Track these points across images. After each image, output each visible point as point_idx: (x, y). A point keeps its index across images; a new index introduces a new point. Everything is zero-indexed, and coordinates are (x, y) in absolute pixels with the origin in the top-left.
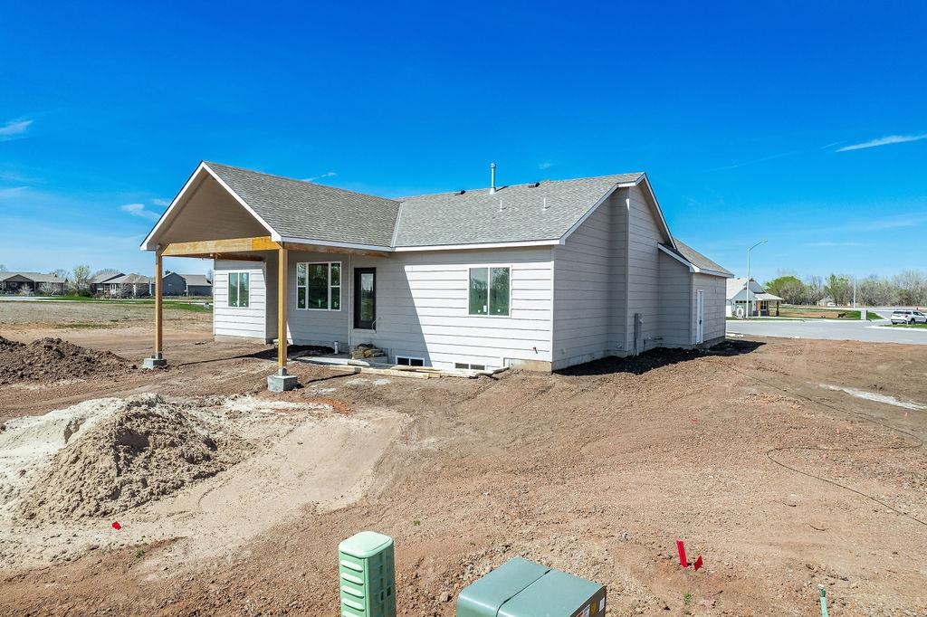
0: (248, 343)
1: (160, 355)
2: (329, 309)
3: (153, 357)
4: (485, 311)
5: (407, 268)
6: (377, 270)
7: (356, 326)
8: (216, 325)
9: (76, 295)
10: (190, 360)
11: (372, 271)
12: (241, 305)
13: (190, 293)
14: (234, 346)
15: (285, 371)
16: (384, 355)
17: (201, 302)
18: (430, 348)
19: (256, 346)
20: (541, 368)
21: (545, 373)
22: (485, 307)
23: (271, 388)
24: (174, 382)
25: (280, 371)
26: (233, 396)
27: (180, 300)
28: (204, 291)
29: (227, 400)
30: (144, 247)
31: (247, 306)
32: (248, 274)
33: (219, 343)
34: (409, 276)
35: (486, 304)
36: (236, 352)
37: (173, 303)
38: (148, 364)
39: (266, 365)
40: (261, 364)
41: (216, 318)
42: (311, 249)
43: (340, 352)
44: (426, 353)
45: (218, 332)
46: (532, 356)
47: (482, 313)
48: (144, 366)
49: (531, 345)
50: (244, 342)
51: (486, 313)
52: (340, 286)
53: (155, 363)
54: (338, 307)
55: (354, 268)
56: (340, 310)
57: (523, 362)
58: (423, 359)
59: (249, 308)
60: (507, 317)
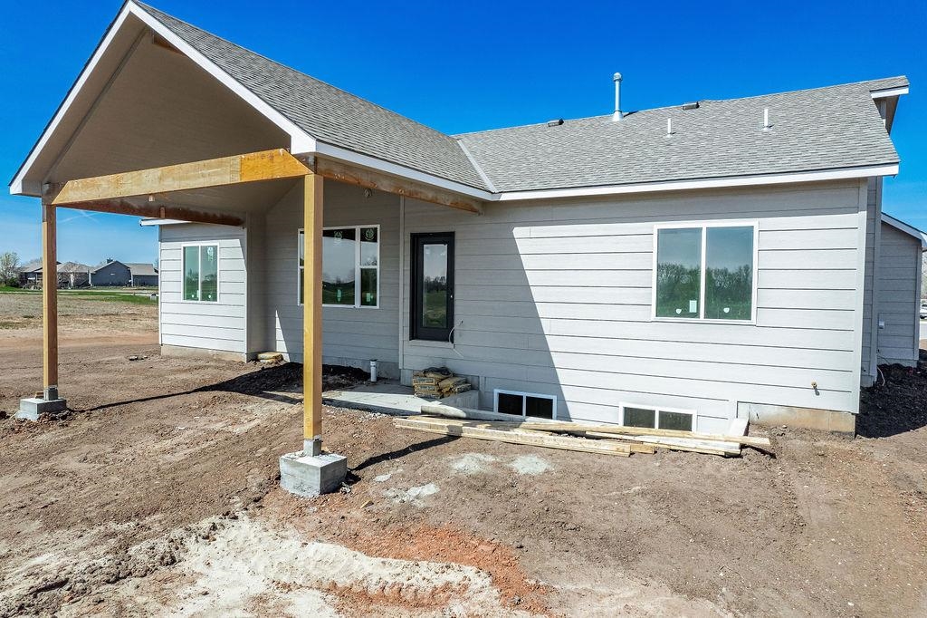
0: (217, 359)
1: (53, 393)
2: (357, 304)
3: (40, 396)
4: (693, 310)
5: (518, 232)
6: (457, 237)
7: (414, 336)
8: (164, 329)
9: (4, 285)
10: (115, 395)
11: (448, 239)
12: (205, 298)
13: (136, 284)
14: (194, 364)
15: (318, 444)
16: (472, 388)
17: (146, 293)
18: (563, 377)
19: (230, 365)
20: (826, 424)
21: (841, 435)
22: (693, 304)
23: (287, 485)
24: (70, 462)
25: (308, 445)
26: (205, 524)
27: (125, 291)
28: (150, 281)
29: (190, 543)
30: (16, 188)
31: (215, 299)
32: (215, 248)
33: (169, 357)
34: (522, 247)
35: (697, 298)
36: (197, 378)
37: (114, 294)
38: (28, 410)
39: (260, 411)
40: (249, 408)
41: (163, 318)
42: (366, 180)
43: (378, 379)
45: (166, 340)
46: (810, 400)
47: (686, 313)
48: (21, 415)
49: (807, 379)
50: (209, 358)
51: (696, 315)
52: (378, 267)
53: (41, 408)
54: (373, 303)
55: (411, 234)
56: (378, 307)
57: (784, 410)
58: (554, 398)
59: (218, 302)
60: (747, 322)
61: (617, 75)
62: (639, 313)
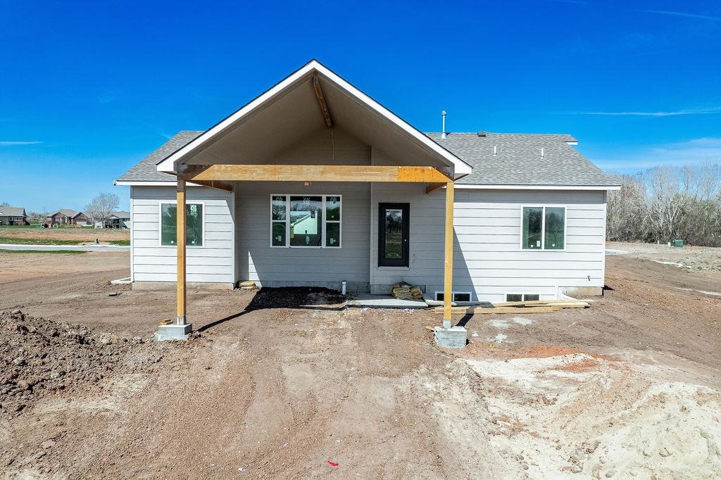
0: (202, 290)
2: (324, 245)
4: (538, 245)
6: (411, 206)
7: (380, 264)
12: (187, 243)
16: (423, 292)
18: (475, 281)
20: (593, 292)
21: (597, 297)
22: (538, 242)
33: (144, 291)
35: (540, 239)
44: (471, 286)
46: (586, 283)
47: (535, 247)
49: (586, 274)
50: (193, 289)
51: (540, 248)
52: (340, 222)
53: (186, 331)
54: (337, 244)
55: (379, 203)
56: (340, 247)
57: (577, 289)
58: (470, 293)
59: (203, 246)
60: (562, 250)
61: (444, 112)
62: (514, 248)
